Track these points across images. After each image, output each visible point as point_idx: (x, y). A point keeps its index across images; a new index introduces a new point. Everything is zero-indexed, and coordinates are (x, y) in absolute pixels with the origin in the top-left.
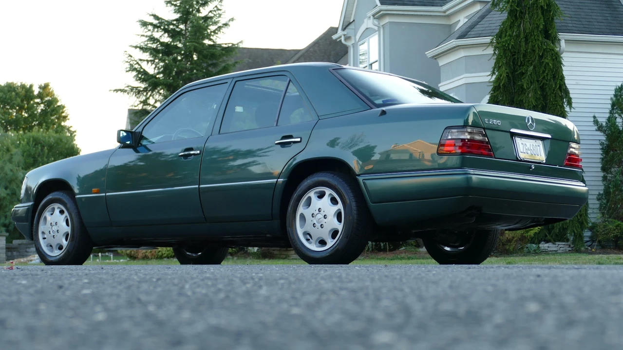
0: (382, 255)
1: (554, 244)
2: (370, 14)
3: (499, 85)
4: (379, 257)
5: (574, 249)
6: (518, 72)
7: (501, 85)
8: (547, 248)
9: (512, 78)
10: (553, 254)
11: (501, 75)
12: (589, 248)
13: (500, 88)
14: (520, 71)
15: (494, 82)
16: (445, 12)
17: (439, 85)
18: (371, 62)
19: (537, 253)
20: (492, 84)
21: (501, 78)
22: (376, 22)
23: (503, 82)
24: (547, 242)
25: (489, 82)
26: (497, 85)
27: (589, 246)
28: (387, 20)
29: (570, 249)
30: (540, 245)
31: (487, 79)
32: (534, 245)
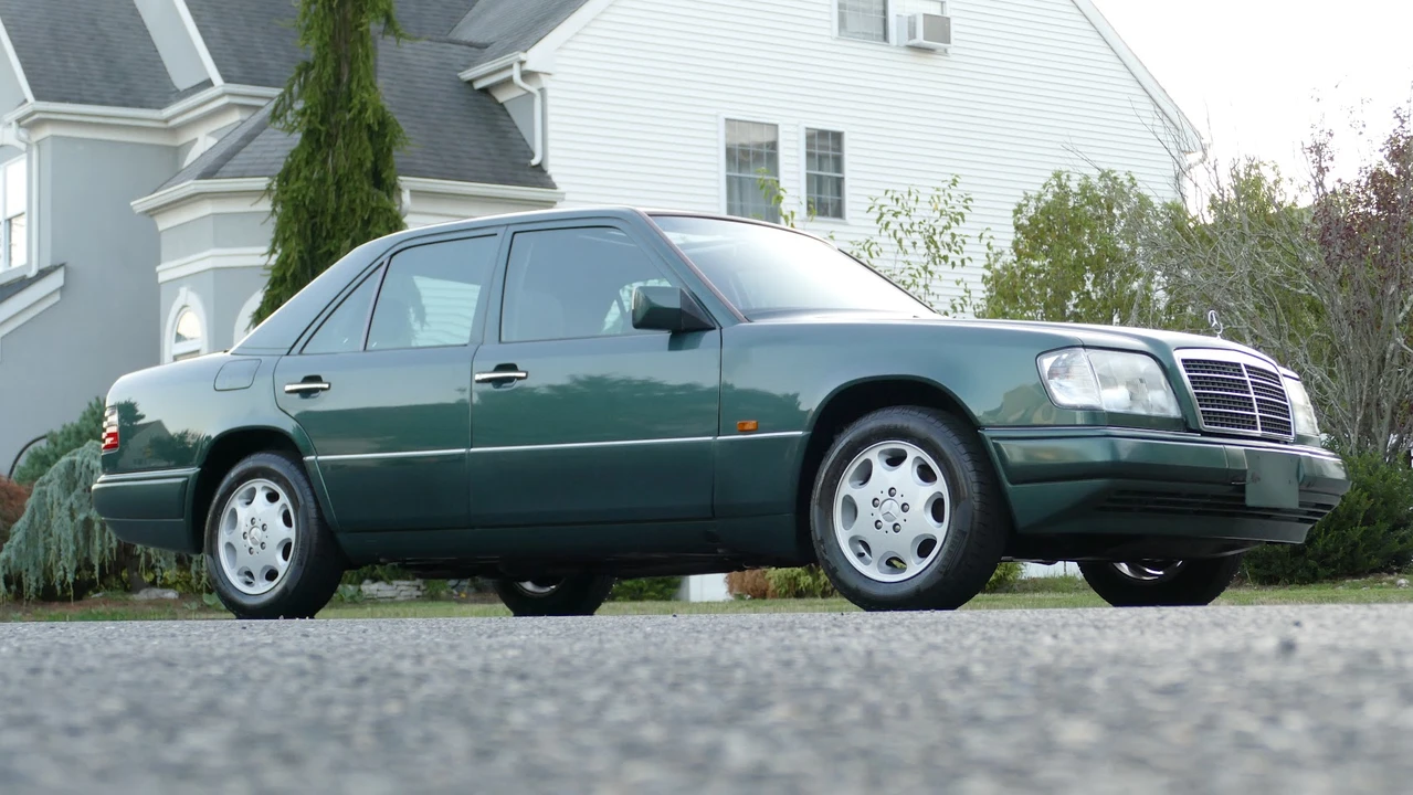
0: (57, 609)
1: (388, 583)
2: (12, 116)
3: (284, 274)
4: (53, 613)
5: (426, 593)
6: (321, 251)
7: (288, 274)
8: (375, 592)
9: (309, 262)
10: (386, 604)
11: (288, 256)
12: (455, 592)
13: (286, 280)
14: (325, 249)
15: (275, 269)
16: (166, 121)
17: (158, 268)
18: (9, 216)
19: (356, 602)
20: (270, 272)
21: (289, 261)
22: (23, 133)
23: (291, 270)
24: (375, 579)
25: (265, 267)
26: (278, 274)
27: (453, 587)
28: (47, 132)
29: (419, 593)
30: (363, 587)
31: (262, 261)
32: (350, 587)
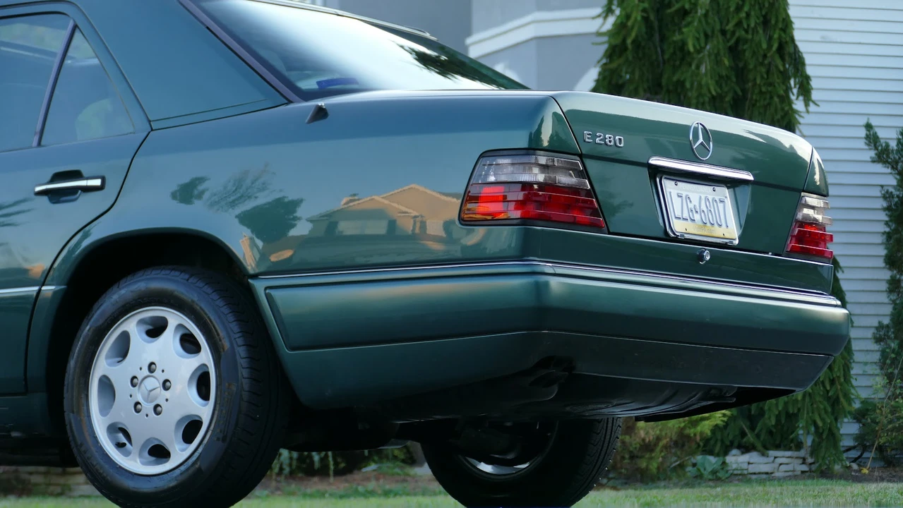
0: (315, 484)
1: (763, 455)
3: (624, 41)
4: (309, 491)
5: (814, 467)
6: (673, 9)
7: (629, 41)
8: (745, 466)
9: (656, 24)
10: (762, 482)
11: (628, 17)
12: (855, 466)
13: (626, 49)
14: (677, 6)
15: (610, 34)
17: (469, 41)
19: (719, 479)
20: (605, 39)
21: (630, 24)
23: (633, 34)
24: (746, 449)
25: (599, 34)
26: (618, 41)
27: (855, 460)
29: (805, 468)
30: (729, 459)
31: (594, 26)
32: (712, 459)
